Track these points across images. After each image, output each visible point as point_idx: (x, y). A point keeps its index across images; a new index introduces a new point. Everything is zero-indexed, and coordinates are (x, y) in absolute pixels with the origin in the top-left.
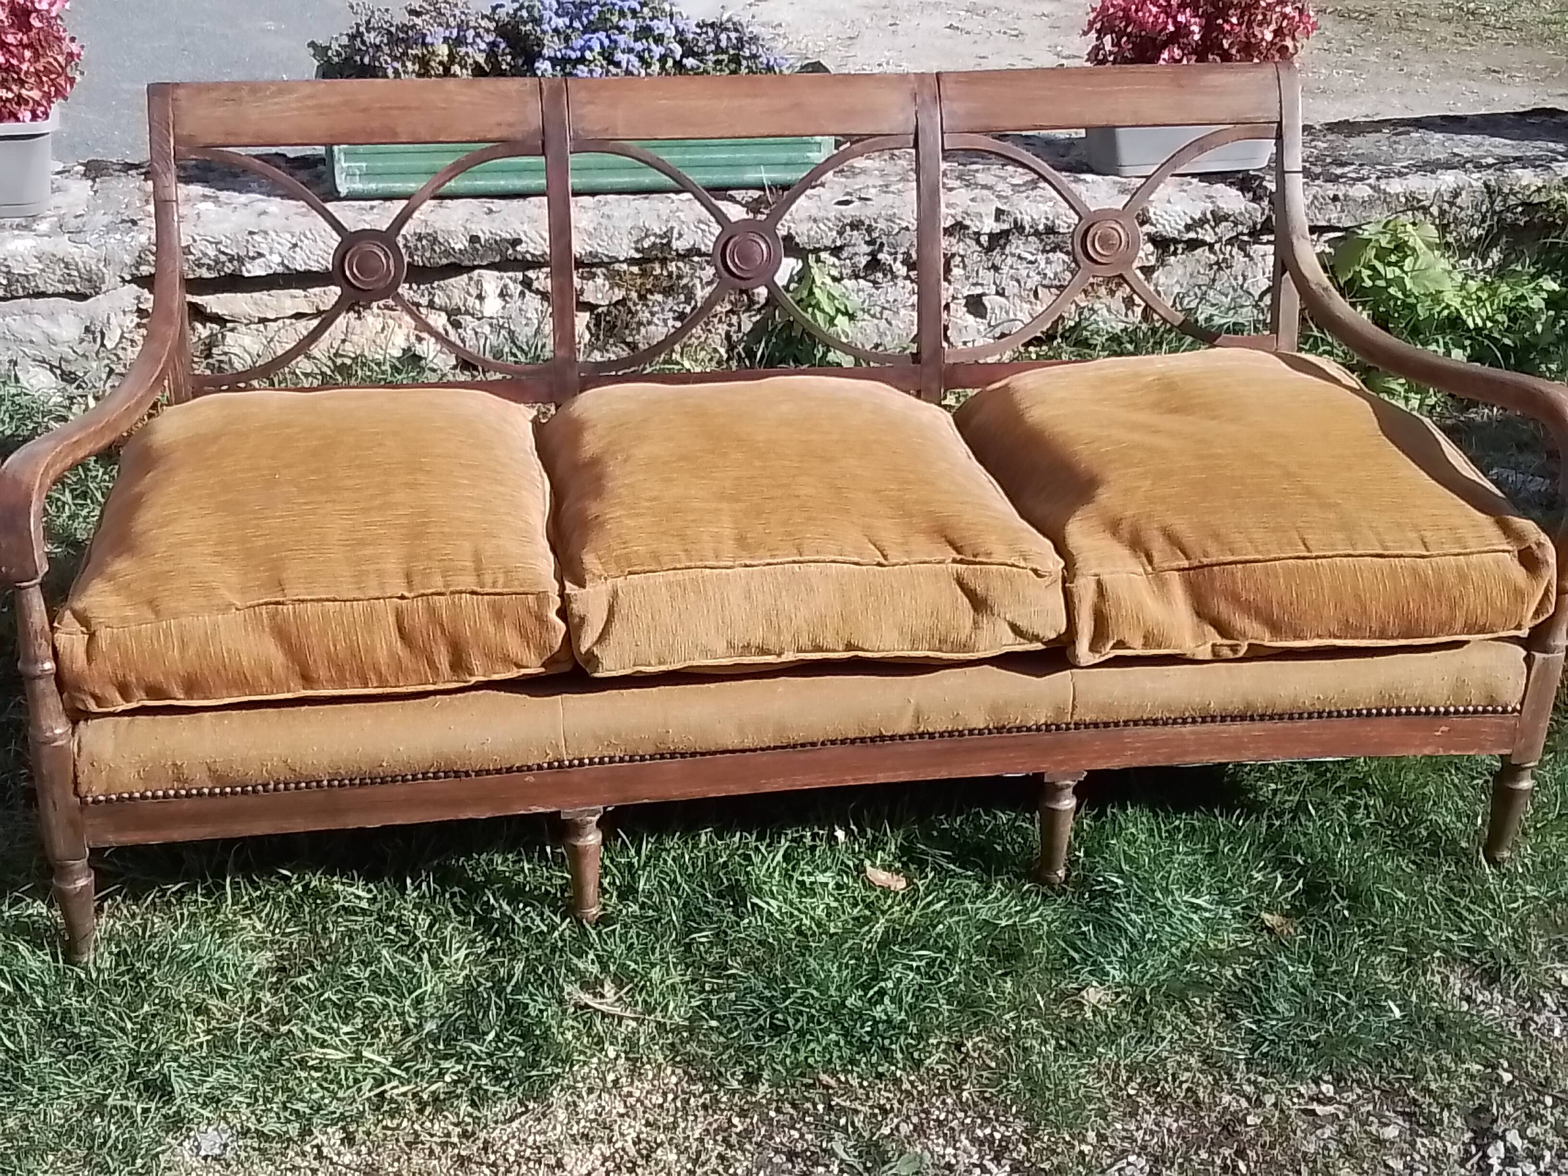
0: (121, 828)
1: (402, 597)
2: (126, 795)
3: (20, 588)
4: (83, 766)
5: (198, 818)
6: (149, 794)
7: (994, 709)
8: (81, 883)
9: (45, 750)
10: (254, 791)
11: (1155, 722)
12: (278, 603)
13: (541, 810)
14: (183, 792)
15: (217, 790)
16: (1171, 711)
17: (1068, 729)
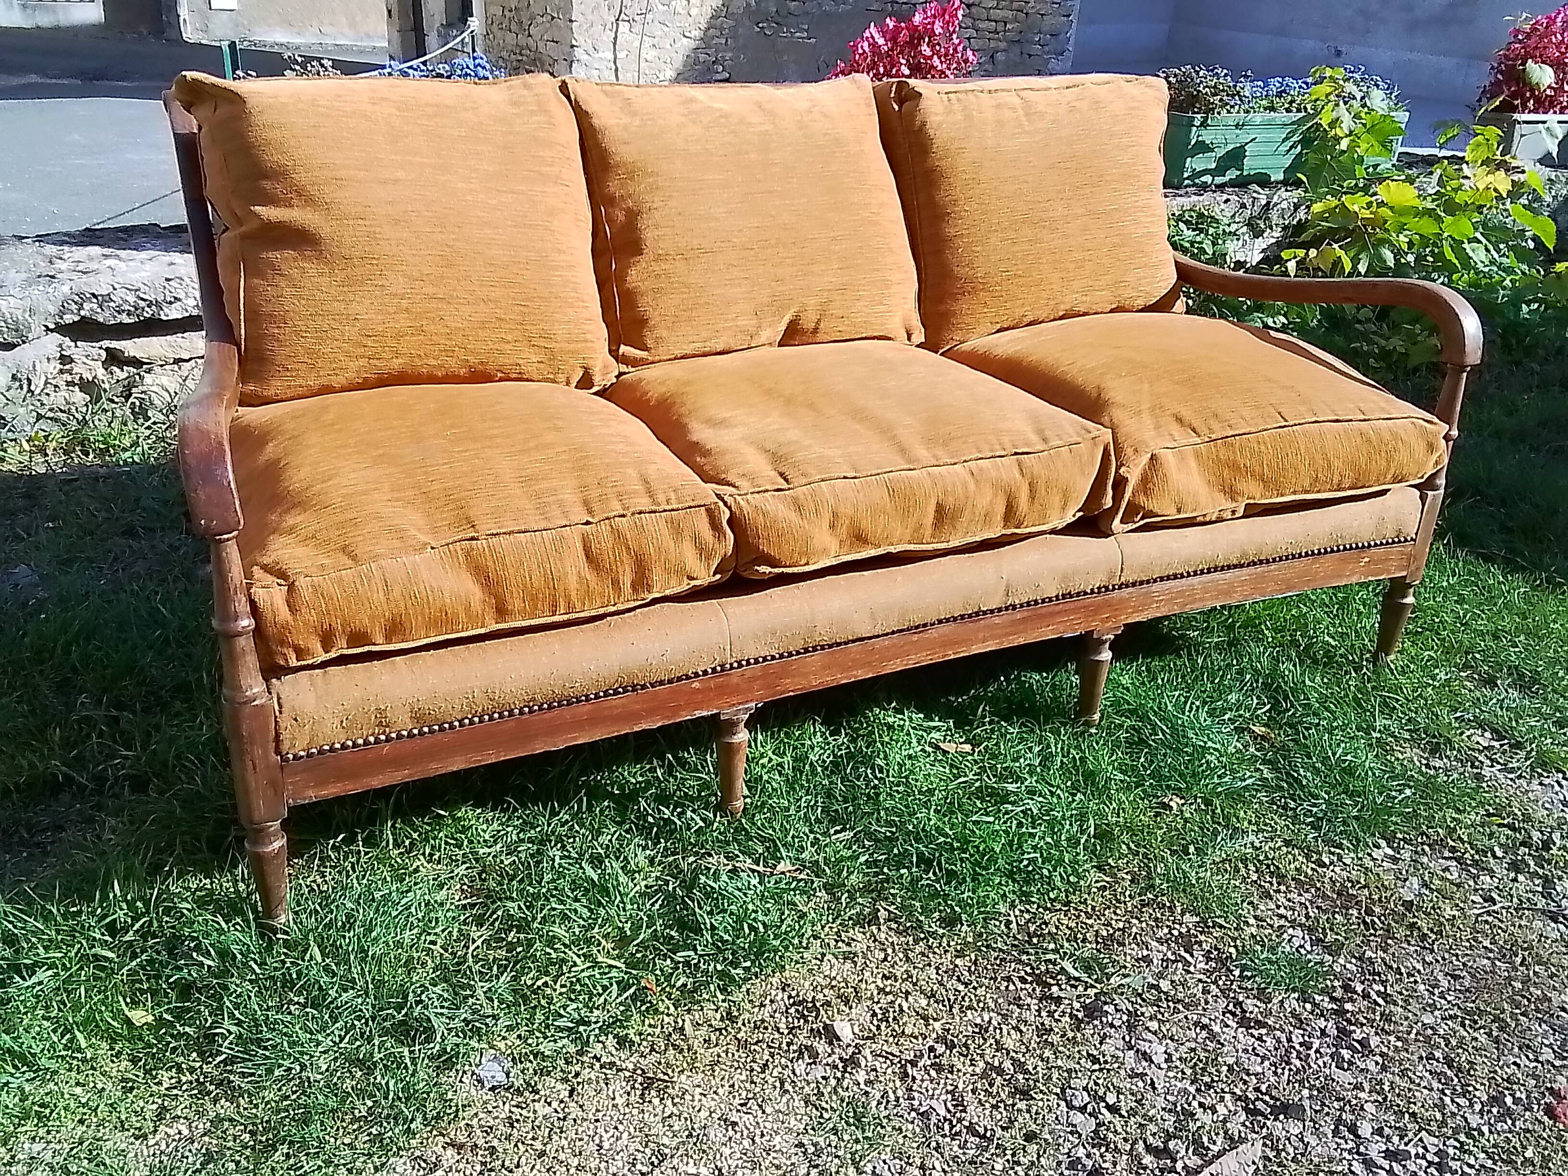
0: (321, 783)
1: (588, 523)
2: (326, 748)
3: (221, 541)
4: (285, 722)
5: (396, 762)
6: (350, 743)
7: (1065, 578)
8: (277, 845)
9: (247, 710)
10: (452, 727)
11: (1175, 577)
12: (473, 539)
13: (705, 713)
14: (383, 737)
15: (416, 731)
16: (1190, 566)
17: (1114, 589)
